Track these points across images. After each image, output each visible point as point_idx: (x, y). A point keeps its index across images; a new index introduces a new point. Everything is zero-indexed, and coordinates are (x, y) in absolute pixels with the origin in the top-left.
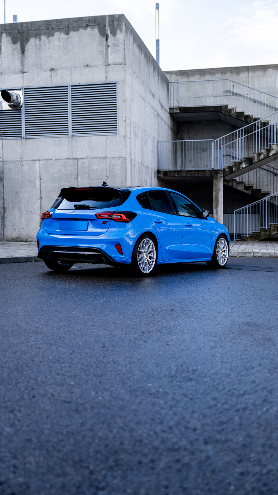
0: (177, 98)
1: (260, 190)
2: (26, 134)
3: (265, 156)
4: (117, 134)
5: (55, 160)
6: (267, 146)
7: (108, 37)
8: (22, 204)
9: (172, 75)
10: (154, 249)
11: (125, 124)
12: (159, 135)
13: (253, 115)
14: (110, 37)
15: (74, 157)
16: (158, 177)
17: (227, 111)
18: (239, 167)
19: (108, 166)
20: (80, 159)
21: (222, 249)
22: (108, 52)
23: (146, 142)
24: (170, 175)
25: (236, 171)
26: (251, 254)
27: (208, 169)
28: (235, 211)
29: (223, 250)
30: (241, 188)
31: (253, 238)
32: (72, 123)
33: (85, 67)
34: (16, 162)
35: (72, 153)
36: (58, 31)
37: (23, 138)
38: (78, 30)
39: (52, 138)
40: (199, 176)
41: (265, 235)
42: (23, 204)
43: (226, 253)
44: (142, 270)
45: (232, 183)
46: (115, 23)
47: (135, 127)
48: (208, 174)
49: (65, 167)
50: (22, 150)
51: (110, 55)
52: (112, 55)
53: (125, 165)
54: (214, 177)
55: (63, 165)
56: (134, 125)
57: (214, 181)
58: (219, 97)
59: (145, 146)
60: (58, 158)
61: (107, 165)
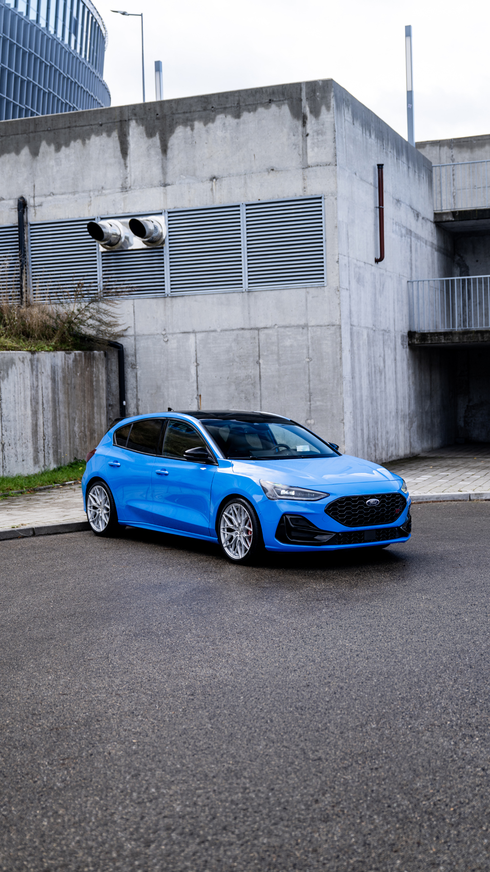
0: (452, 189)
2: (172, 289)
4: (325, 285)
5: (221, 331)
7: (307, 119)
9: (442, 148)
11: (337, 268)
12: (411, 269)
14: (310, 119)
15: (253, 326)
16: (409, 345)
19: (310, 340)
20: (262, 329)
22: (306, 146)
23: (383, 288)
24: (432, 340)
32: (249, 268)
33: (269, 172)
34: (156, 336)
35: (250, 319)
36: (222, 113)
37: (166, 296)
38: (255, 110)
46: (318, 94)
47: (359, 267)
49: (238, 343)
50: (165, 315)
51: (311, 150)
52: (313, 150)
53: (339, 339)
55: (235, 340)
56: (355, 264)
59: (381, 296)
60: (226, 327)
61: (309, 338)
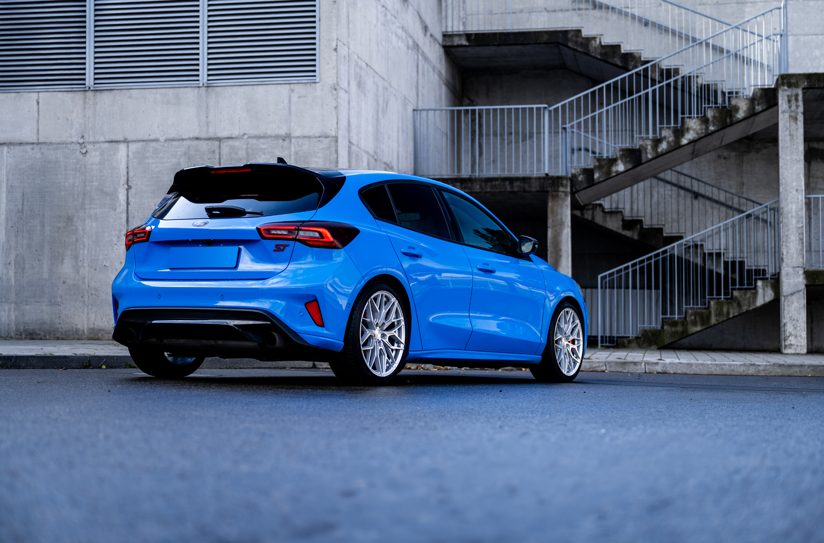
0: (462, 13)
1: (660, 230)
2: (95, 79)
3: (671, 145)
4: (317, 81)
5: (166, 140)
6: (676, 122)
8: (81, 247)
10: (402, 318)
11: (334, 58)
12: (417, 95)
13: (640, 53)
15: (211, 135)
17: (579, 43)
18: (609, 172)
19: (293, 157)
20: (225, 140)
21: (569, 336)
23: (387, 106)
25: (601, 180)
26: (639, 367)
27: (535, 174)
28: (599, 276)
29: (571, 338)
30: (614, 225)
31: (644, 341)
32: (209, 54)
34: (69, 146)
35: (207, 124)
37: (87, 89)
39: (158, 90)
40: (512, 192)
41: (674, 334)
42: (84, 246)
43: (578, 347)
44: (370, 368)
45: (593, 213)
47: (361, 68)
48: (535, 187)
49: (189, 159)
50: (84, 116)
53: (335, 155)
54: (550, 194)
55: (185, 154)
56: (357, 62)
57: (550, 204)
58: (560, 13)
59: (383, 116)
60: (172, 136)
61: (292, 153)
